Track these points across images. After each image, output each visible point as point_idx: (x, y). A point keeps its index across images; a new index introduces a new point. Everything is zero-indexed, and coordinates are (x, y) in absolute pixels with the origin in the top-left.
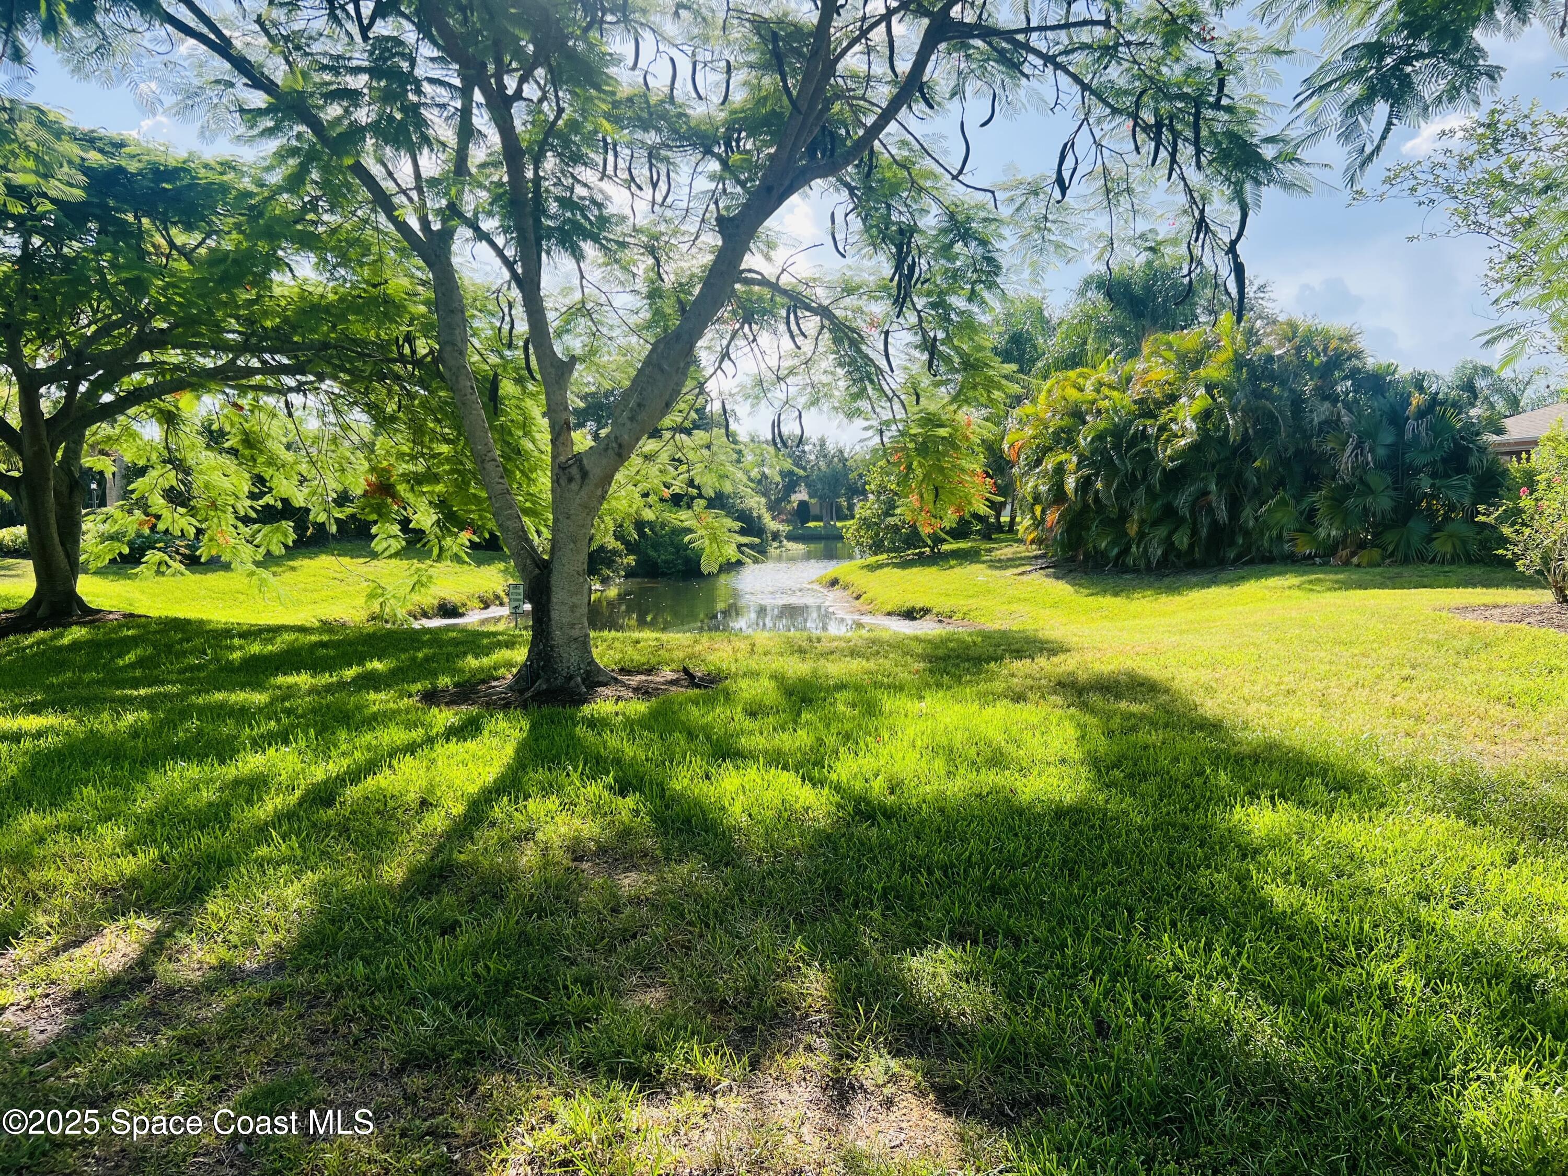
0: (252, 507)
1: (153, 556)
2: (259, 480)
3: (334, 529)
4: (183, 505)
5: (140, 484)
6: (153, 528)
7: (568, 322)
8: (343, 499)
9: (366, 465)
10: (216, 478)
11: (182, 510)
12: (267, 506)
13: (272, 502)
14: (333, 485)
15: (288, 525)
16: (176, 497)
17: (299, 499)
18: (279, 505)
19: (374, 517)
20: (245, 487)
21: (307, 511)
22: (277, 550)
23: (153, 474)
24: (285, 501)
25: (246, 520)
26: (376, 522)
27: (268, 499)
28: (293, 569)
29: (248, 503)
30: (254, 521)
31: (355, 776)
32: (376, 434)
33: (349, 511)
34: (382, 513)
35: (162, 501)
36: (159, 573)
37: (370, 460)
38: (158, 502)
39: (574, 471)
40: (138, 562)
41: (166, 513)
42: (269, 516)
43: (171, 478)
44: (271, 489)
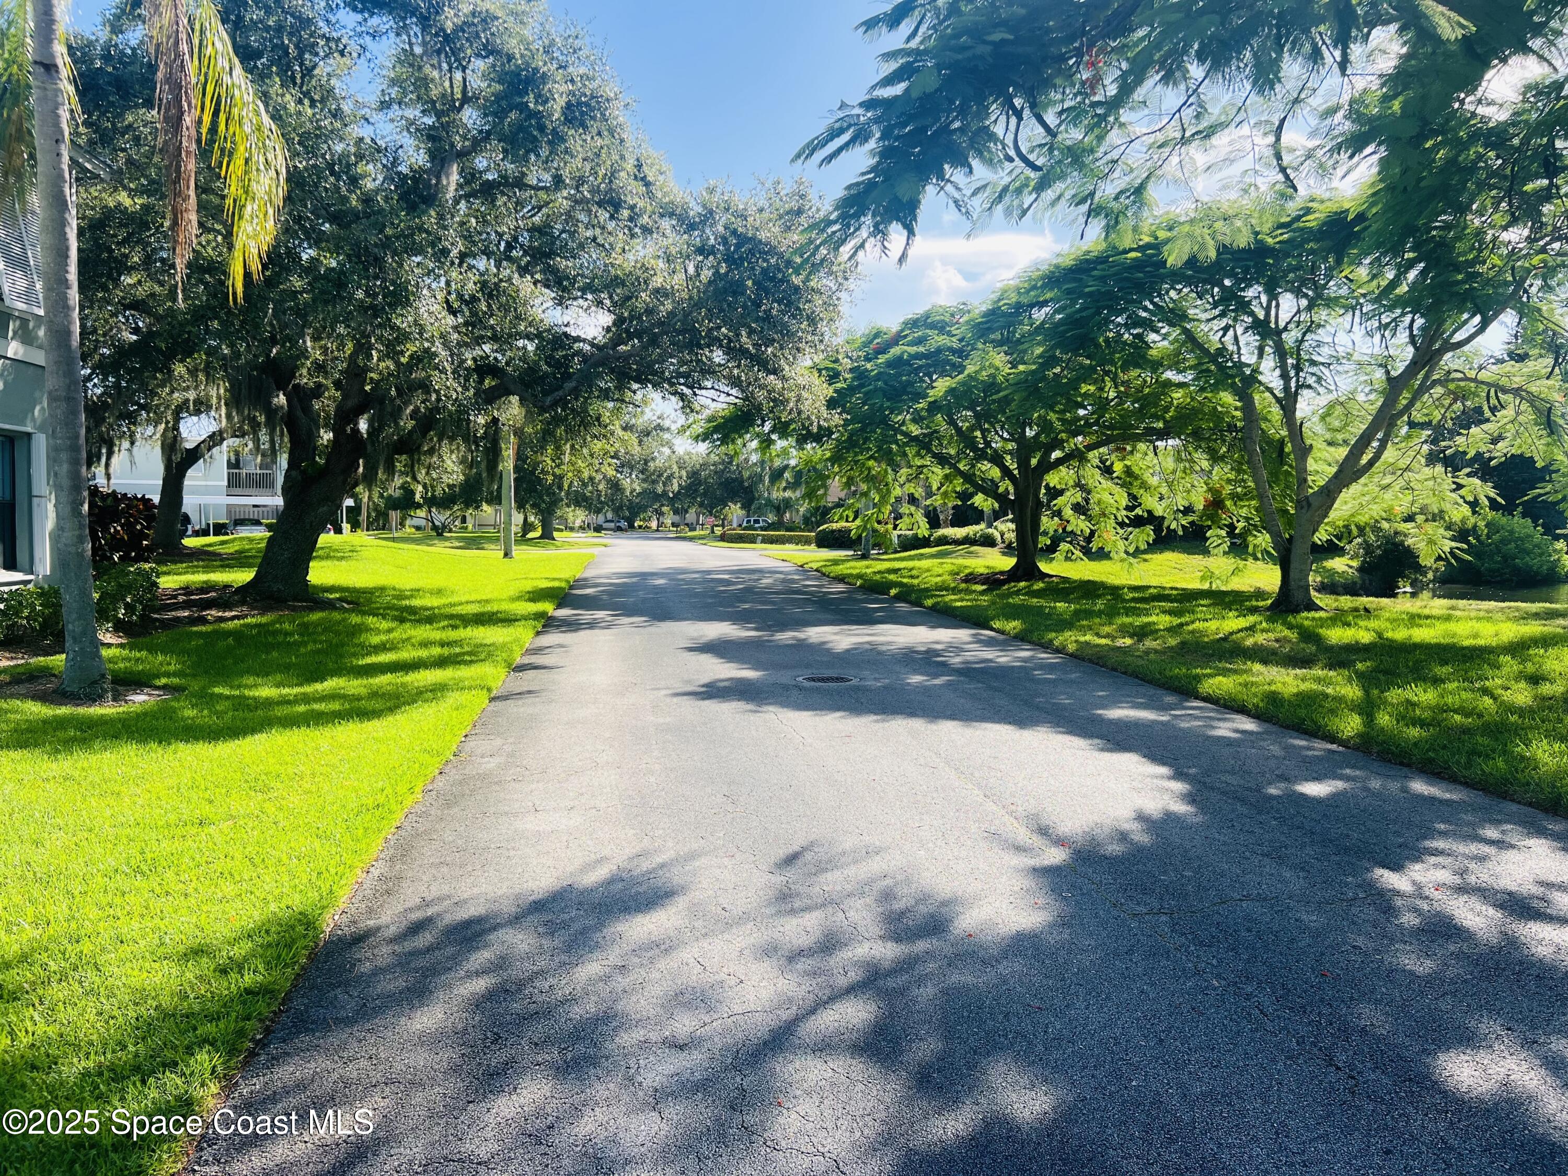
0: (1127, 517)
1: (1064, 547)
2: (1133, 497)
3: (1180, 533)
4: (1084, 514)
5: (1060, 501)
6: (1064, 529)
7: (1329, 410)
8: (1188, 510)
9: (1205, 488)
10: (1106, 497)
11: (1083, 517)
12: (1137, 516)
13: (1140, 513)
14: (1181, 503)
15: (1149, 529)
16: (1079, 509)
17: (1159, 511)
18: (1146, 515)
19: (1209, 523)
20: (1124, 501)
21: (1163, 518)
22: (1143, 546)
23: (1068, 494)
24: (1150, 512)
25: (1122, 525)
26: (1210, 528)
27: (1138, 511)
28: (1145, 560)
29: (1124, 513)
30: (1128, 526)
31: (1187, 624)
32: (1212, 466)
33: (1190, 519)
34: (1215, 521)
35: (1071, 512)
36: (1067, 559)
37: (1207, 484)
38: (1068, 512)
39: (1304, 503)
40: (1054, 551)
41: (1072, 519)
42: (1138, 522)
43: (1079, 497)
44: (1140, 504)
